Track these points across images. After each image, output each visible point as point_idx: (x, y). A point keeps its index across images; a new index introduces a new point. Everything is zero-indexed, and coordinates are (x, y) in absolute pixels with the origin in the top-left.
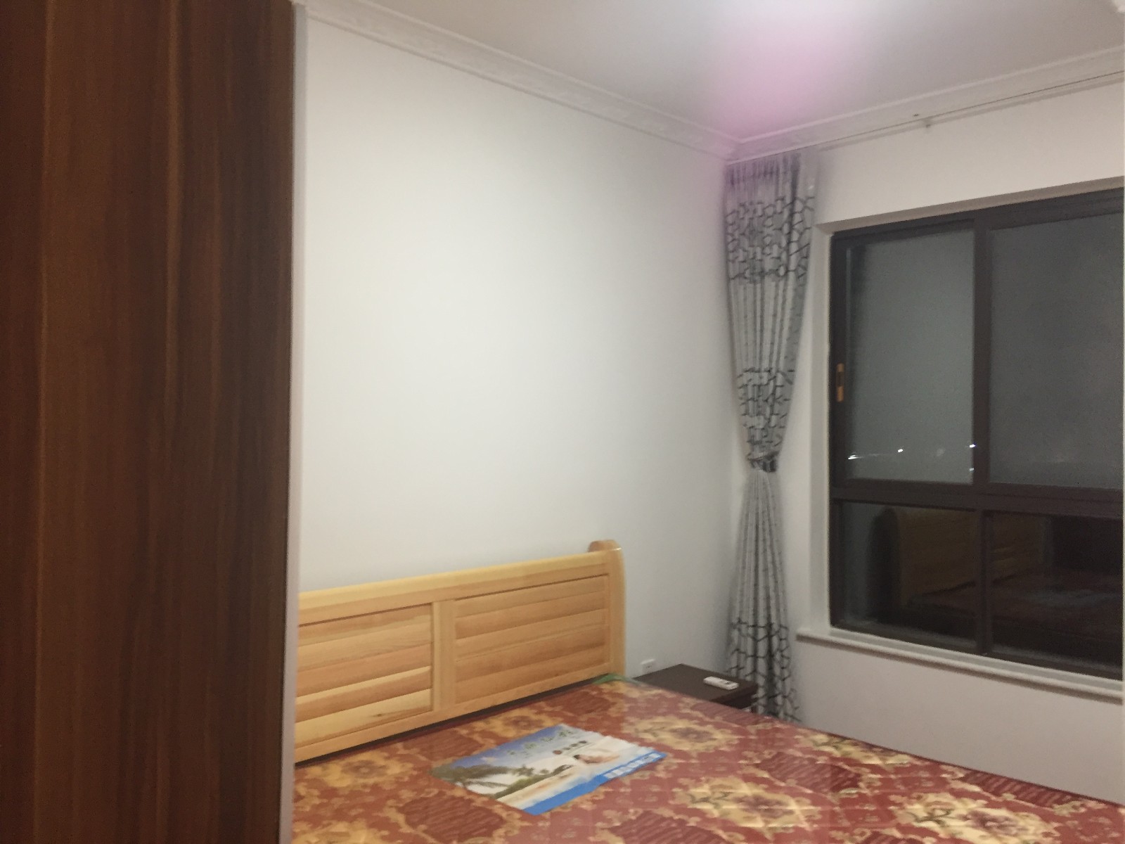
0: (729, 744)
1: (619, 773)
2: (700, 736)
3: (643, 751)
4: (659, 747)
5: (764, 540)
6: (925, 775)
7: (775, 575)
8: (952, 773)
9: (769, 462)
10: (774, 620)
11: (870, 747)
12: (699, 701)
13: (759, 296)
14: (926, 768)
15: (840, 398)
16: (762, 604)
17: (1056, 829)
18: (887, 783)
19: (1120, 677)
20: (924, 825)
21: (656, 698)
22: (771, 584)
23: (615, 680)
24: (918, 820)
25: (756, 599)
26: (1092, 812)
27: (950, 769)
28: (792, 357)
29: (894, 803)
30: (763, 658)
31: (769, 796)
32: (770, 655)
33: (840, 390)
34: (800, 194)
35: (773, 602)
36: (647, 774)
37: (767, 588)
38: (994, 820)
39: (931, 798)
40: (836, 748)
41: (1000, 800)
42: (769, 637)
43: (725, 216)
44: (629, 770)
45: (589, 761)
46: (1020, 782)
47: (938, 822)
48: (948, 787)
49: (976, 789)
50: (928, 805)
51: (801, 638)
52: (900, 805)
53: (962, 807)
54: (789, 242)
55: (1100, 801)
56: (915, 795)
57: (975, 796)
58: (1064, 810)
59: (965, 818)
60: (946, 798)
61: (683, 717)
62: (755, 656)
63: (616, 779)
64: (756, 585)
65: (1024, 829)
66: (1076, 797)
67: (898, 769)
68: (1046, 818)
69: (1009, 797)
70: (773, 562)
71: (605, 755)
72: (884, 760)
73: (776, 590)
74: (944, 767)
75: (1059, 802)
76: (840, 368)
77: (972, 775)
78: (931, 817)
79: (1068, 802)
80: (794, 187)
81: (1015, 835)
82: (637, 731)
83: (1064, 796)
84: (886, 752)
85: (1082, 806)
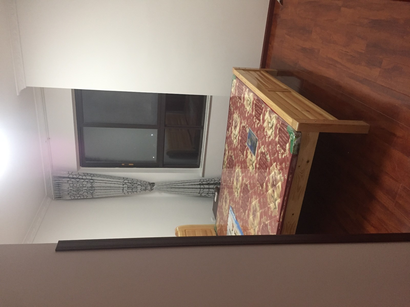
0: (227, 190)
1: (235, 217)
2: (226, 198)
3: (230, 212)
4: (229, 208)
5: (175, 186)
6: (229, 140)
7: (185, 183)
8: (228, 134)
9: (152, 185)
10: (198, 183)
11: (225, 154)
12: (219, 200)
13: (99, 188)
14: (227, 140)
15: (132, 164)
16: (193, 186)
17: (235, 111)
18: (231, 149)
19: (206, 96)
20: (237, 139)
21: (219, 213)
22: (188, 184)
23: (216, 226)
24: (236, 141)
25: (192, 188)
26: (232, 103)
27: (227, 135)
28: (119, 178)
29: (234, 147)
30: (209, 186)
31: (236, 177)
32: (208, 184)
33: (130, 164)
34: (67, 176)
35: (193, 183)
36: (234, 209)
37: (189, 185)
38: (235, 124)
39: (232, 138)
40: (226, 162)
41: (232, 123)
42: (203, 184)
43: (72, 199)
44: (234, 215)
45: (233, 227)
46: (228, 119)
47: (237, 136)
48: (230, 135)
49: (230, 128)
50: (234, 139)
51: (203, 176)
52: (234, 145)
53: (234, 132)
54: (83, 179)
55: (230, 102)
56: (232, 142)
57: (231, 129)
58: (232, 109)
59: (235, 130)
60: (232, 135)
61: (222, 204)
62: (209, 188)
63: (236, 218)
64: (188, 188)
65: (236, 117)
66: (230, 106)
67: (228, 147)
68: (234, 113)
69: (231, 121)
70: (181, 183)
71: (231, 223)
72: (227, 150)
73: (190, 182)
74: (227, 136)
75: (231, 110)
76: (123, 164)
77: (228, 130)
78: (236, 138)
79: (231, 108)
80: (64, 178)
81: (237, 119)
82: (226, 216)
83: (230, 109)
84: (225, 150)
85: (231, 105)
